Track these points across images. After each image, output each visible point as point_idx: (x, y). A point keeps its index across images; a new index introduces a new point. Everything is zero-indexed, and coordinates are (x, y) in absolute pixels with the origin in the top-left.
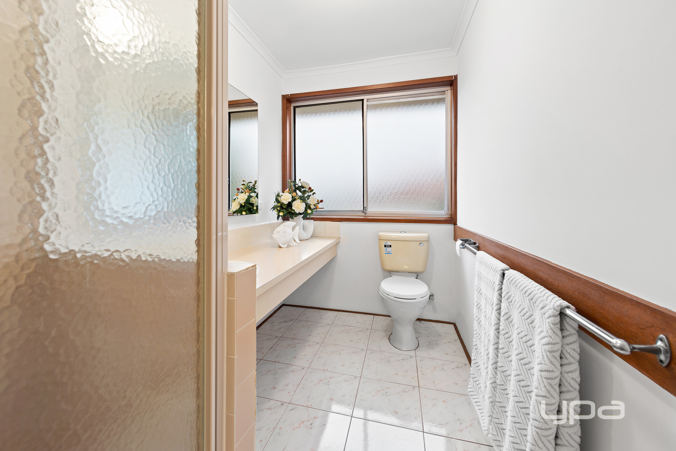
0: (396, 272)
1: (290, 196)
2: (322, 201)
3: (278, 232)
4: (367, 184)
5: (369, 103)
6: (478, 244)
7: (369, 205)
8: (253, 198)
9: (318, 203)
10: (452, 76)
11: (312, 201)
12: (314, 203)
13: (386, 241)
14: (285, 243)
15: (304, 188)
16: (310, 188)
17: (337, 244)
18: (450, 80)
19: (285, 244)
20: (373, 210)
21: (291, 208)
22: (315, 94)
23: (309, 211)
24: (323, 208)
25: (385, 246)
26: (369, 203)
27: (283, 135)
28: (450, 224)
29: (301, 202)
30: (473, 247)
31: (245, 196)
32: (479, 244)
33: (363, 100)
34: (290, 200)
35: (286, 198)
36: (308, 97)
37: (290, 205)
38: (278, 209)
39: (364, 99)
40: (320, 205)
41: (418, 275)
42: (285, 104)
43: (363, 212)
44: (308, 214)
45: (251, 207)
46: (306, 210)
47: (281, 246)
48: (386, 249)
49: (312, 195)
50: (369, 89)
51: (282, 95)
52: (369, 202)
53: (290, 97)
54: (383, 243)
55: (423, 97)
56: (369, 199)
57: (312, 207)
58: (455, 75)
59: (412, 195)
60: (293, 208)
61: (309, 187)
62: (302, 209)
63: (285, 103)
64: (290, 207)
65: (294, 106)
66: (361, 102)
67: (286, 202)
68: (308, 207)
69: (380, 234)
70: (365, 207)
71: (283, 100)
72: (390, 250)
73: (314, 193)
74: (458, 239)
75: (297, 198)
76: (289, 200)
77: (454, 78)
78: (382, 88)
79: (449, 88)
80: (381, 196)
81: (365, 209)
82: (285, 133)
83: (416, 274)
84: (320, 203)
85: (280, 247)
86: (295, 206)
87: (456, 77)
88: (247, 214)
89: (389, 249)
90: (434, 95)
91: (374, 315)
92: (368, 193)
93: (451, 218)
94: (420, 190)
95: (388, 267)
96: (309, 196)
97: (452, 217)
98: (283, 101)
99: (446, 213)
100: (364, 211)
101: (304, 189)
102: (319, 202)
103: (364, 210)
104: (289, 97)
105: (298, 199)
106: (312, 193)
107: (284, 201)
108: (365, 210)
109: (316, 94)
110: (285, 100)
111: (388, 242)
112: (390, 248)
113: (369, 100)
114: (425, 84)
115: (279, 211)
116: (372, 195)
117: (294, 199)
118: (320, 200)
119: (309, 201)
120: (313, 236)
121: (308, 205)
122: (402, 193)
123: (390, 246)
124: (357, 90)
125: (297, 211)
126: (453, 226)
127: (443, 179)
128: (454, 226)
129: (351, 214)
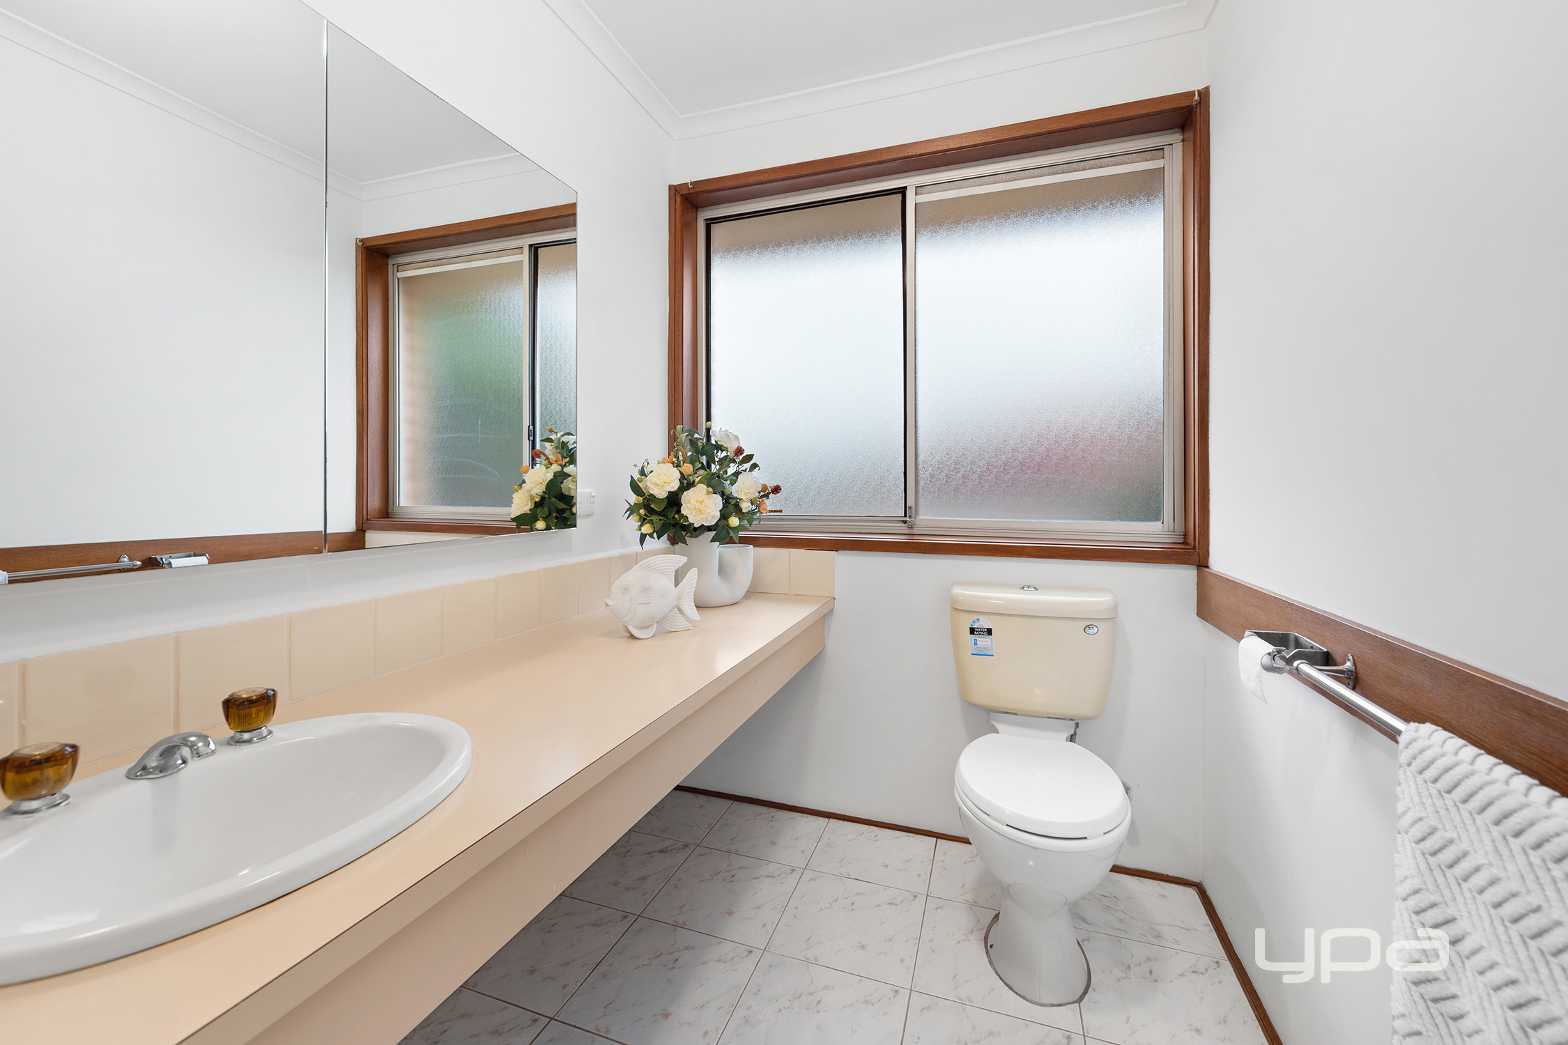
0: (1008, 713)
1: (676, 474)
2: (776, 490)
3: (625, 590)
4: (916, 440)
5: (924, 198)
6: (1349, 665)
7: (921, 501)
8: (570, 478)
9: (767, 496)
10: (1191, 94)
11: (745, 488)
12: (752, 497)
13: (975, 617)
14: (646, 624)
15: (722, 451)
16: (739, 451)
17: (824, 619)
18: (1182, 105)
19: (649, 627)
20: (931, 518)
21: (679, 511)
22: (762, 178)
23: (734, 521)
24: (781, 511)
25: (972, 631)
26: (923, 495)
27: (673, 300)
28: (1185, 563)
29: (708, 493)
30: (1328, 675)
31: (547, 472)
32: (1355, 664)
33: (902, 191)
34: (675, 486)
35: (663, 481)
36: (743, 187)
37: (674, 501)
38: (642, 512)
39: (905, 188)
40: (771, 503)
41: (1077, 725)
42: (677, 213)
43: (905, 522)
44: (731, 528)
45: (561, 506)
46: (724, 516)
47: (636, 633)
48: (975, 640)
49: (748, 470)
50: (923, 152)
51: (670, 187)
52: (921, 492)
53: (692, 191)
54: (966, 622)
55: (1090, 169)
56: (922, 483)
57: (746, 506)
58: (1200, 88)
59: (1056, 471)
60: (684, 511)
61: (735, 447)
62: (712, 514)
63: (678, 209)
64: (676, 509)
65: (706, 220)
66: (899, 196)
67: (661, 493)
68: (730, 505)
69: (958, 591)
70: (910, 508)
71: (673, 201)
72: (989, 643)
73: (755, 466)
74: (1247, 633)
75: (698, 480)
76: (671, 485)
77: (1197, 97)
78: (963, 148)
79: (1175, 138)
80: (959, 475)
81: (911, 512)
82: (677, 295)
83: (1074, 723)
84: (771, 496)
85: (632, 636)
86: (689, 505)
87: (1204, 94)
88: (548, 528)
89: (983, 641)
90: (1126, 163)
91: (937, 838)
92: (920, 467)
93: (1185, 543)
94: (1083, 456)
95: (982, 697)
96: (737, 474)
97: (1191, 540)
98: (673, 204)
99: (1166, 529)
100: (907, 519)
101: (724, 454)
102: (769, 493)
103: (905, 516)
104: (689, 192)
105: (700, 482)
106: (747, 466)
107: (656, 489)
108: (910, 517)
109: (766, 177)
110: (679, 199)
111: (981, 618)
112: (988, 638)
113: (923, 190)
114: (1101, 124)
115: (643, 521)
116: (930, 471)
117: (686, 485)
118: (771, 484)
119: (736, 490)
120: (755, 592)
121: (733, 502)
122: (1023, 464)
123: (989, 632)
124: (884, 158)
125: (695, 520)
126: (1196, 571)
127: (1157, 423)
128: (1198, 569)
129: (870, 526)
